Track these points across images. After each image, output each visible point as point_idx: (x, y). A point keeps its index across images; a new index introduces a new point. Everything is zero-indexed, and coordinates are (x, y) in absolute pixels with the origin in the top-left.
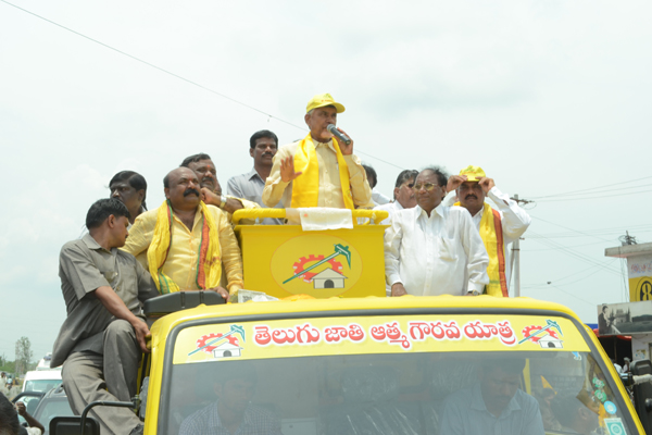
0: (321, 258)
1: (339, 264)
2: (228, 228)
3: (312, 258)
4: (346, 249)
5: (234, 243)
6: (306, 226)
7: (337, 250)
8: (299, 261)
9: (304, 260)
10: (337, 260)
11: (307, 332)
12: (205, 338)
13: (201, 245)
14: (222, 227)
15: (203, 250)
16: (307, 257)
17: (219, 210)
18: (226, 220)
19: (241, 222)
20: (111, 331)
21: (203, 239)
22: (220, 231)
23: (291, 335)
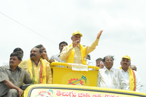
0: (77, 80)
1: (83, 82)
2: (49, 67)
3: (74, 79)
4: (85, 77)
5: (51, 72)
6: (73, 69)
7: (82, 78)
8: (70, 80)
9: (72, 80)
10: (82, 81)
11: (73, 94)
12: (41, 92)
13: (40, 72)
14: (47, 67)
15: (41, 73)
16: (73, 79)
17: (47, 61)
18: (49, 64)
19: (53, 66)
20: (10, 92)
21: (41, 70)
22: (47, 68)
23: (67, 94)
